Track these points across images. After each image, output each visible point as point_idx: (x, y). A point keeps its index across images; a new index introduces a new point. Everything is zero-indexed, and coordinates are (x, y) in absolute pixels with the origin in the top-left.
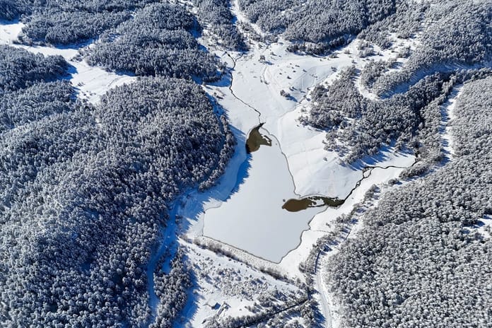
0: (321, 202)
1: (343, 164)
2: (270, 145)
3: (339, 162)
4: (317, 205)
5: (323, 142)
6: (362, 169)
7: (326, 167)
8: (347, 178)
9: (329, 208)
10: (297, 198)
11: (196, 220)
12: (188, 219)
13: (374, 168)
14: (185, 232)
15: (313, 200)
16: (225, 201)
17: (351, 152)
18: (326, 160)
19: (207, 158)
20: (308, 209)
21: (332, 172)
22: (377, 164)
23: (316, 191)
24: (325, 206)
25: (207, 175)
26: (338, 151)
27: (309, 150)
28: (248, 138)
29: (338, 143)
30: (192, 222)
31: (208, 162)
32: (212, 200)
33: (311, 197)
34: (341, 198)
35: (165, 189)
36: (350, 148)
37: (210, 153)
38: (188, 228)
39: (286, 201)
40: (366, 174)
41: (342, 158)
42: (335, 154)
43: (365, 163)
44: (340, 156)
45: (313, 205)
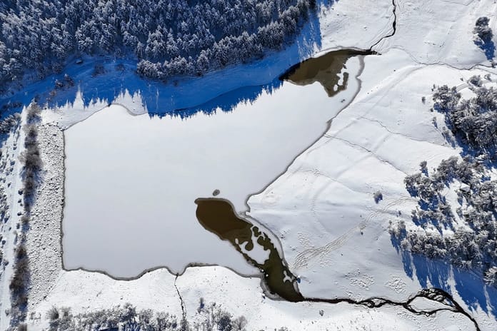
0: (260, 254)
1: (398, 237)
2: (331, 93)
3: (395, 227)
4: (250, 254)
5: (424, 165)
6: (429, 285)
7: (361, 211)
8: (368, 270)
9: (259, 280)
10: (239, 208)
11: (86, 104)
12: (79, 95)
13: (459, 309)
14: (51, 106)
15: (254, 239)
16: (152, 114)
17: (448, 233)
18: (379, 198)
19: (192, 29)
20: (227, 244)
21: (358, 230)
22: (479, 313)
23: (283, 230)
24: (256, 271)
25: (163, 55)
26: (424, 206)
27: (377, 157)
28: (316, 56)
29: (451, 193)
30: (79, 101)
31: (186, 36)
32: (138, 97)
33: (261, 229)
34: (303, 288)
35: (89, 28)
36: (460, 223)
37: (203, 26)
38: (62, 104)
39: (218, 197)
40: (421, 304)
41: (411, 227)
42: (411, 206)
43: (451, 282)
44: (415, 220)
45: (242, 246)
